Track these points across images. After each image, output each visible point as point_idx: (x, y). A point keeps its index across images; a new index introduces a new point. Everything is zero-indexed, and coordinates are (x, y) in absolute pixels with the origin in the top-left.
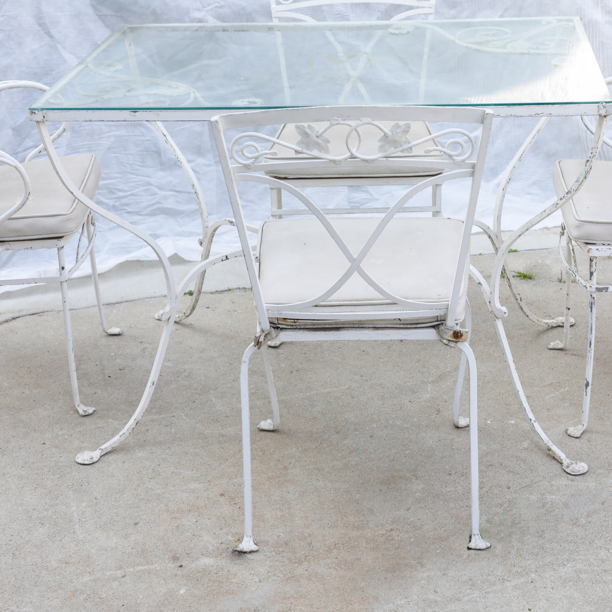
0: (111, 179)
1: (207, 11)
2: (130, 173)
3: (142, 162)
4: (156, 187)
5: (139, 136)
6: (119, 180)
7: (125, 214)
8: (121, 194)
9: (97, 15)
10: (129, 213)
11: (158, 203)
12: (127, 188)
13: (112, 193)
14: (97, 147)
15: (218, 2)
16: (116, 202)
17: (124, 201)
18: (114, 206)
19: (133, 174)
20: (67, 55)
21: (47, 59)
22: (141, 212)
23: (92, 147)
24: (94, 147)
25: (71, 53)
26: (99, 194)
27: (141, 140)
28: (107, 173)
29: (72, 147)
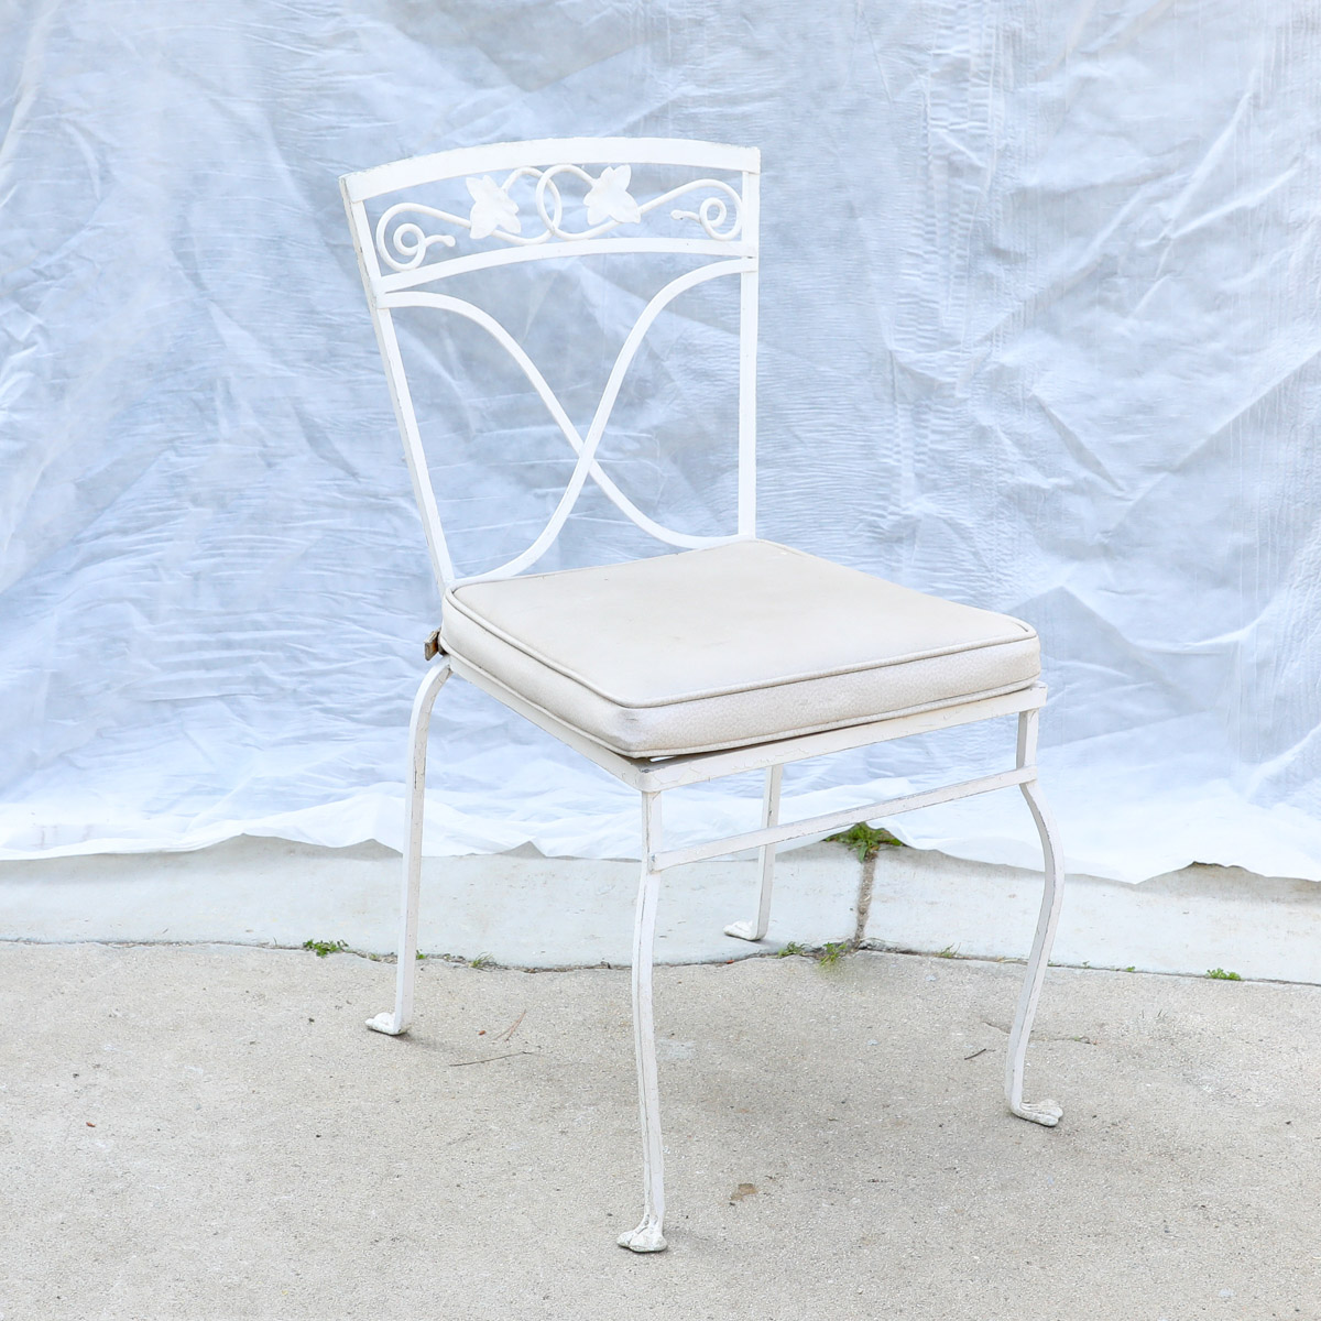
0: (298, 629)
2: (349, 619)
3: (384, 597)
4: (404, 658)
5: (387, 535)
6: (319, 632)
7: (317, 714)
8: (317, 666)
9: (327, 244)
10: (326, 711)
11: (401, 697)
12: (333, 655)
13: (298, 661)
14: (274, 548)
16: (303, 683)
17: (321, 683)
18: (295, 691)
19: (355, 622)
20: (230, 332)
21: (182, 336)
22: (357, 713)
23: (261, 548)
24: (266, 548)
25: (244, 327)
26: (263, 659)
27: (387, 545)
28: (288, 613)
29: (209, 542)
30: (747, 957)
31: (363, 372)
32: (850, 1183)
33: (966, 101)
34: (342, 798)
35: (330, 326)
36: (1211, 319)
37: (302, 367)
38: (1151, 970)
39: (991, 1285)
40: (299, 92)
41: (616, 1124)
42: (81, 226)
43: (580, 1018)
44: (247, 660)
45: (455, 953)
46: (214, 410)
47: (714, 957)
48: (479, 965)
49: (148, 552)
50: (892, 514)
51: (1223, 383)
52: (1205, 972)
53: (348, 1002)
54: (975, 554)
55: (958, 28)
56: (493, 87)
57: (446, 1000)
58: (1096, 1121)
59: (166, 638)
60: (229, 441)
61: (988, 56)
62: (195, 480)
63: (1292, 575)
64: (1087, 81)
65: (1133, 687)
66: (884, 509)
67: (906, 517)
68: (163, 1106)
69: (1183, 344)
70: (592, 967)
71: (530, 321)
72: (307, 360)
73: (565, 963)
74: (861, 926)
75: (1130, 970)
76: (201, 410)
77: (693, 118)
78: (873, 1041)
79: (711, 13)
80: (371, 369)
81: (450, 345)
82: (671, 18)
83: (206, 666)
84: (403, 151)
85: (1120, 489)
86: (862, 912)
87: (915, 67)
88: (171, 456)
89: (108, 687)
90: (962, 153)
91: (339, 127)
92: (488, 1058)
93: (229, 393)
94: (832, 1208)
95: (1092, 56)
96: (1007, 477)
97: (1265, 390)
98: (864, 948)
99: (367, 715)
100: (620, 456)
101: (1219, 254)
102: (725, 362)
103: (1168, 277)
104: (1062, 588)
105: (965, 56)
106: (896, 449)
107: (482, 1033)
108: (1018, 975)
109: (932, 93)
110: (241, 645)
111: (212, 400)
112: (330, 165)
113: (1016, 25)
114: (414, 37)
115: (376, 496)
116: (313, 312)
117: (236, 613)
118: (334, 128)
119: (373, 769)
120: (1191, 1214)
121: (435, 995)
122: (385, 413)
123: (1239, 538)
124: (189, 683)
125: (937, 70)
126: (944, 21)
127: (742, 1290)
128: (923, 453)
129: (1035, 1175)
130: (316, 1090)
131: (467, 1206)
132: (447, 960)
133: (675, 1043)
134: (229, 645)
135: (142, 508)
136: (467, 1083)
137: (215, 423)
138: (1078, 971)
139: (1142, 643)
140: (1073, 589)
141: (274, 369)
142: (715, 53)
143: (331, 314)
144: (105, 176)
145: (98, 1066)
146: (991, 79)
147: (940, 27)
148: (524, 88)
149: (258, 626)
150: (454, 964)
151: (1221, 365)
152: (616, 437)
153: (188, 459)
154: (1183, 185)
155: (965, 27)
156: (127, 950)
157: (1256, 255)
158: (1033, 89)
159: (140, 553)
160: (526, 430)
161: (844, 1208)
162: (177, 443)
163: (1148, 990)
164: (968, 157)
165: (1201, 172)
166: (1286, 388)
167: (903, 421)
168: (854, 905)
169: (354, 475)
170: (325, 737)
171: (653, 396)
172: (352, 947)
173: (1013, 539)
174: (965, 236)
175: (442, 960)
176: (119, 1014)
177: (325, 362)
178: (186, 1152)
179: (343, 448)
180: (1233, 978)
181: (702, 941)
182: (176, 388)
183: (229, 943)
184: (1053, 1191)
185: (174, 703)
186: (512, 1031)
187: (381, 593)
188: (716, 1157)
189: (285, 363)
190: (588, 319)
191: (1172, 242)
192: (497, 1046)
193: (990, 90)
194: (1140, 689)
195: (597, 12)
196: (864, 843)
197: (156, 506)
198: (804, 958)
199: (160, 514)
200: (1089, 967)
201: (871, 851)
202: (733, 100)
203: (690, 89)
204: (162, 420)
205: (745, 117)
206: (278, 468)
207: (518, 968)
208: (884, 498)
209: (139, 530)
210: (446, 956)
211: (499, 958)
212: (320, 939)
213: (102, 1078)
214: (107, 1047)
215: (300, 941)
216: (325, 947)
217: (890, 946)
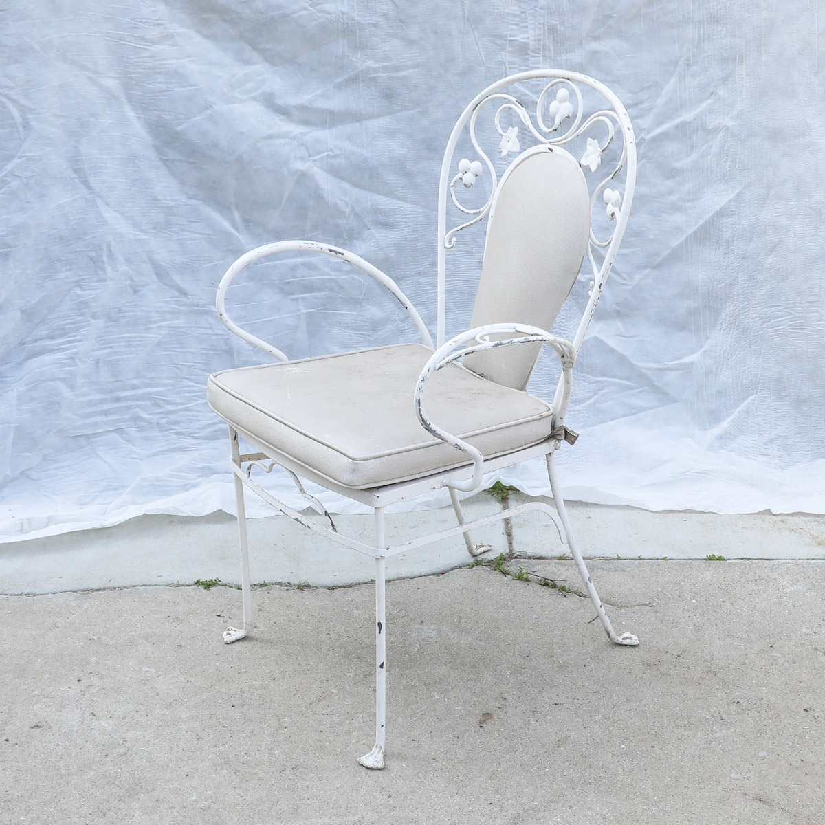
0: (157, 386)
1: (314, 161)
2: (186, 379)
3: (205, 364)
5: (206, 328)
6: (170, 388)
7: (173, 436)
8: (170, 408)
9: (162, 160)
10: (178, 434)
12: (179, 400)
13: (159, 406)
14: (141, 341)
15: (331, 150)
16: (162, 418)
17: (173, 417)
18: (158, 423)
19: (190, 380)
20: (109, 214)
21: (80, 219)
22: (196, 433)
23: (133, 341)
24: (136, 341)
25: (115, 211)
26: (138, 406)
27: (206, 334)
28: (152, 378)
29: (104, 340)
30: (452, 569)
31: (186, 234)
32: (543, 706)
33: (527, 66)
34: (194, 486)
35: (167, 207)
36: (670, 183)
37: (152, 233)
38: (675, 557)
39: (635, 763)
40: (141, 71)
41: (404, 682)
42: (13, 157)
43: (367, 616)
44: (129, 407)
45: (285, 581)
46: (103, 262)
47: (434, 571)
48: (302, 587)
49: (68, 349)
51: (677, 219)
52: (705, 557)
53: (230, 618)
55: (522, 25)
56: (254, 64)
57: (287, 612)
58: (668, 655)
59: (82, 399)
60: (112, 280)
61: (539, 40)
62: (94, 304)
63: (721, 323)
64: (595, 52)
65: (637, 390)
69: (655, 197)
70: (366, 583)
71: (284, 199)
72: (155, 228)
73: (350, 582)
74: (510, 544)
75: (664, 559)
76: (94, 262)
77: (374, 80)
78: (535, 616)
79: (381, 20)
80: (191, 231)
81: (237, 215)
82: (359, 23)
83: (106, 413)
84: (206, 104)
85: (624, 279)
86: (509, 535)
87: (499, 48)
88: (78, 291)
89: (49, 431)
90: (528, 95)
91: (168, 91)
93: (110, 251)
94: (537, 723)
95: (597, 38)
97: (702, 222)
98: (516, 558)
99: (202, 434)
100: (340, 274)
101: (671, 147)
102: (399, 217)
103: (645, 160)
104: (596, 336)
105: (525, 40)
108: (604, 567)
109: (508, 62)
110: (125, 399)
111: (101, 256)
112: (163, 113)
113: (554, 22)
114: (207, 37)
115: (198, 306)
116: (155, 199)
117: (121, 381)
118: (164, 91)
119: (210, 467)
120: (733, 708)
121: (280, 609)
122: (201, 257)
123: (691, 303)
124: (96, 424)
125: (511, 49)
126: (515, 21)
127: (499, 781)
129: (643, 691)
130: (224, 676)
131: (331, 743)
132: (281, 586)
133: (425, 628)
134: (118, 400)
135: (62, 323)
136: (312, 664)
137: (104, 269)
138: (636, 562)
139: (641, 364)
140: (601, 336)
141: (135, 234)
142: (385, 42)
143: (167, 200)
144: (26, 126)
145: (91, 673)
146: (541, 53)
147: (512, 24)
148: (273, 64)
149: (134, 387)
150: (286, 588)
151: (676, 208)
152: (337, 263)
153: (88, 291)
154: (650, 109)
155: (526, 24)
156: (90, 595)
157: (692, 147)
158: (565, 58)
159: (63, 350)
160: (283, 261)
161: (544, 723)
162: (81, 283)
163: (677, 570)
164: (531, 97)
165: (660, 102)
166: (713, 221)
168: (503, 531)
169: (185, 294)
170: (179, 449)
171: (357, 238)
172: (224, 581)
173: (566, 310)
174: (531, 141)
175: (278, 586)
176: (95, 638)
177: (165, 229)
178: (157, 725)
179: (177, 278)
180: (720, 559)
181: (424, 561)
182: (78, 250)
183: (150, 585)
184: (655, 700)
185: (88, 437)
186: (330, 629)
187: (204, 362)
189: (141, 231)
190: (319, 198)
191: (646, 141)
192: (323, 638)
193: (541, 59)
194: (641, 392)
195: (315, 20)
196: (500, 491)
197: (70, 321)
198: (484, 567)
199: (73, 326)
200: (641, 559)
201: (505, 495)
202: (397, 69)
203: (371, 63)
204: (71, 270)
205: (404, 78)
206: (141, 293)
207: (324, 587)
209: (62, 336)
210: (280, 583)
211: (312, 582)
212: (204, 578)
213: (96, 680)
214: (93, 660)
215: (192, 581)
216: (208, 583)
217: (530, 555)
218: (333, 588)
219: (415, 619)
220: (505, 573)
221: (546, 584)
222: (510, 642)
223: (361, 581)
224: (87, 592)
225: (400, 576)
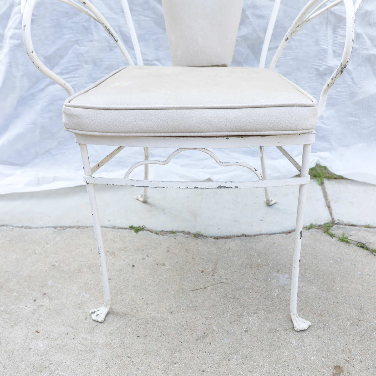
41: (268, 325)
43: (240, 263)
45: (187, 230)
47: (284, 230)
48: (197, 236)
50: (324, 65)
53: (147, 256)
54: (352, 79)
57: (186, 254)
60: (97, 41)
62: (86, 55)
66: (321, 63)
67: (329, 67)
68: (70, 318)
70: (239, 236)
73: (228, 234)
74: (331, 214)
76: (86, 29)
78: (359, 273)
86: (329, 207)
88: (77, 46)
92: (207, 285)
96: (365, 51)
98: (336, 224)
106: (327, 42)
107: (202, 272)
121: (181, 252)
128: (336, 43)
132: (183, 233)
133: (281, 276)
135: (68, 65)
136: (200, 301)
137: (92, 34)
145: (45, 294)
150: (187, 236)
153: (83, 48)
156: (63, 231)
162: (79, 42)
167: (330, 32)
168: (325, 204)
172: (148, 227)
176: (56, 264)
178: (79, 348)
181: (277, 223)
182: (77, 21)
186: (214, 270)
188: (318, 347)
192: (209, 278)
197: (72, 65)
198: (317, 230)
201: (322, 181)
204: (72, 33)
207: (211, 237)
208: (321, 59)
210: (183, 232)
211: (204, 232)
212: (136, 225)
213: (46, 301)
214: (50, 283)
215: (127, 226)
216: (137, 229)
217: (346, 222)
218: (217, 238)
219: (273, 268)
220: (332, 236)
221: (362, 246)
222: (345, 294)
223: (236, 234)
224: (62, 228)
225: (262, 233)
